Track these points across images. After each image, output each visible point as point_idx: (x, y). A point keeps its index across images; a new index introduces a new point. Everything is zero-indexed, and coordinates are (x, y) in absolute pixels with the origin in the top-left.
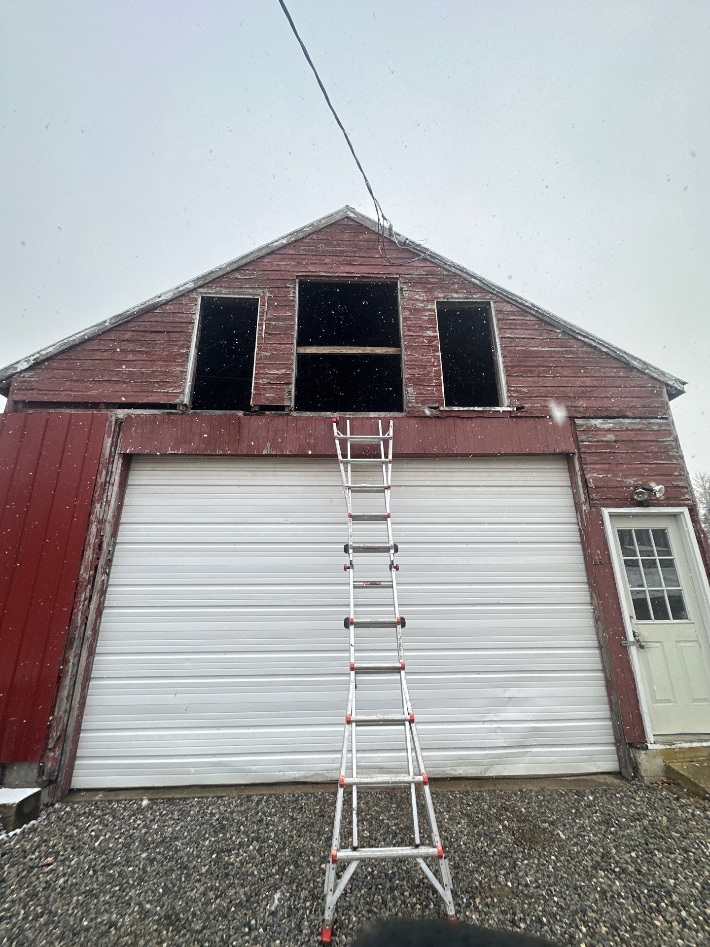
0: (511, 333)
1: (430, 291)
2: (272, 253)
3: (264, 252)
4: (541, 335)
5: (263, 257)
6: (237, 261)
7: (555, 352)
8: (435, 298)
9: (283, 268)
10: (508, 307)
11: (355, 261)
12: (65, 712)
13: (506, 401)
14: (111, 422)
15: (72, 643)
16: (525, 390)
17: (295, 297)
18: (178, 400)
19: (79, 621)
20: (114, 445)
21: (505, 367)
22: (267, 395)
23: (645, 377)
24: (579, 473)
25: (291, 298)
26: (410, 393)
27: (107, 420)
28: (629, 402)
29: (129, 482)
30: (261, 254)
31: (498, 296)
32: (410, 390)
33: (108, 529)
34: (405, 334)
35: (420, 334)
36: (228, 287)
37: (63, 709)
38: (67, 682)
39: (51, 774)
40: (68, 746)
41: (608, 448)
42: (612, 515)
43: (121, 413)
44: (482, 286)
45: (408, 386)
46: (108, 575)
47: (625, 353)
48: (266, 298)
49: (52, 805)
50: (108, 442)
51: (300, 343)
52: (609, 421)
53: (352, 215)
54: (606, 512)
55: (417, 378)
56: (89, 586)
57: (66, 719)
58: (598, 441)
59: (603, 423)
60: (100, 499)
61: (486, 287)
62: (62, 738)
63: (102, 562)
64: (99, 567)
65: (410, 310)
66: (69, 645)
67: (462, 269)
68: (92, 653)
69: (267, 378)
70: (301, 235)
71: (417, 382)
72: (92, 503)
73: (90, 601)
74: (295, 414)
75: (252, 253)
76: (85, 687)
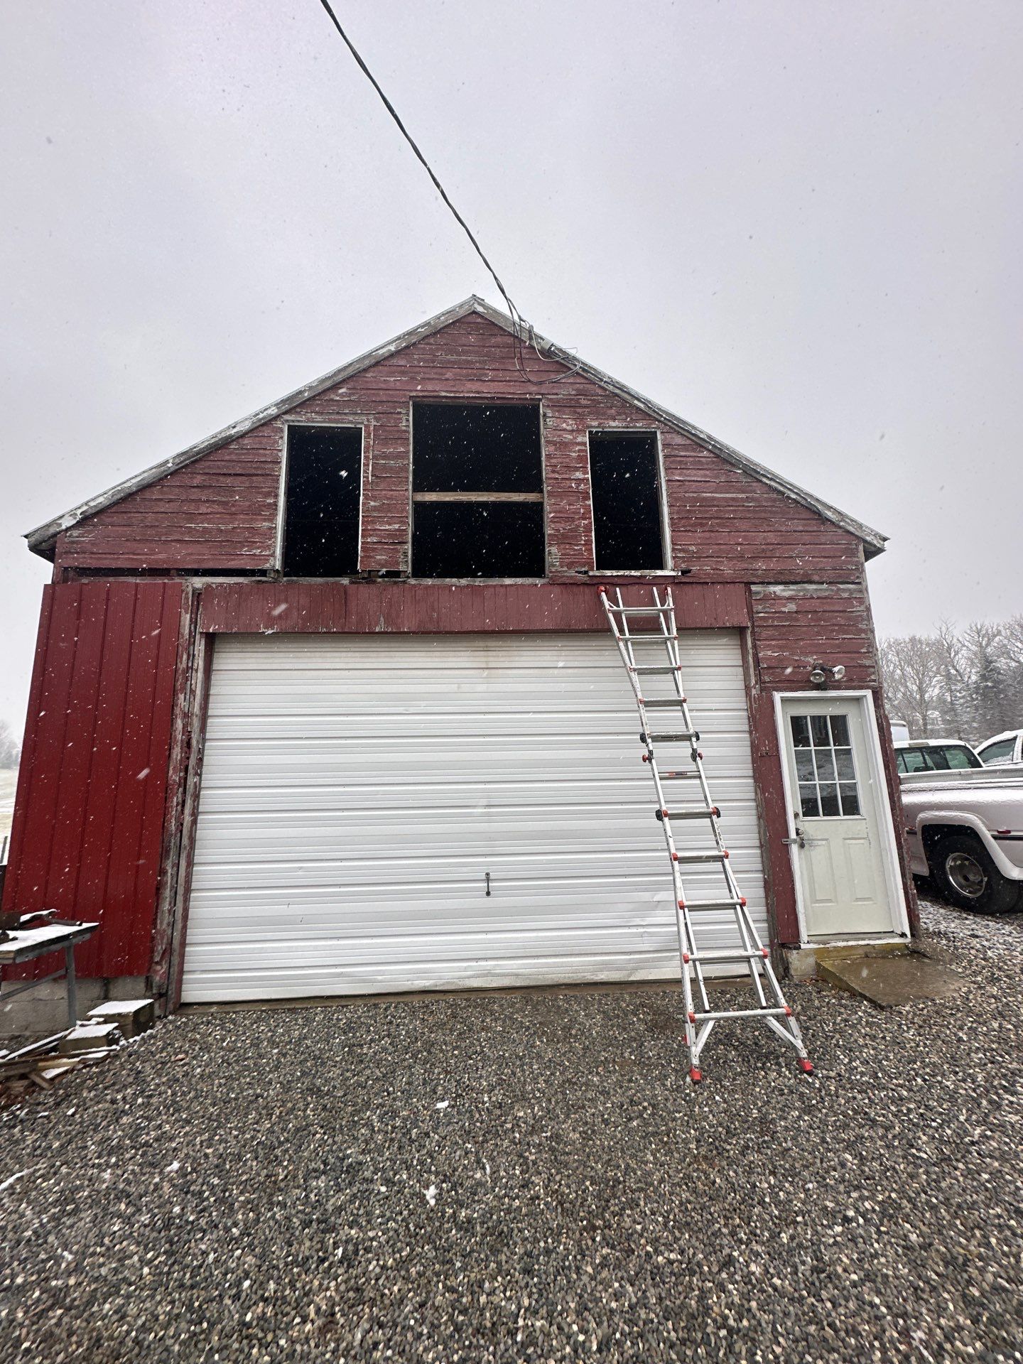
0: (680, 475)
1: (580, 418)
2: (377, 364)
3: (367, 363)
4: (717, 477)
5: (365, 370)
6: (330, 378)
7: (733, 499)
8: (588, 427)
9: (392, 385)
10: (678, 440)
11: (486, 375)
12: (168, 925)
13: (670, 562)
14: (187, 593)
15: (168, 852)
16: (693, 548)
17: (408, 426)
18: (268, 565)
19: (173, 828)
20: (194, 622)
21: (671, 519)
22: (378, 557)
23: (840, 531)
24: (751, 651)
25: (404, 428)
26: (553, 553)
27: (183, 591)
28: (818, 563)
29: (215, 667)
30: (362, 366)
31: (666, 425)
32: (554, 550)
33: (196, 723)
34: (549, 476)
35: (567, 476)
36: (322, 413)
37: (165, 922)
38: (167, 893)
39: (160, 987)
40: (176, 960)
41: (787, 621)
42: (784, 700)
43: (198, 582)
44: (646, 410)
45: (551, 545)
46: (200, 775)
47: (817, 500)
48: (372, 428)
49: (166, 1017)
50: (186, 618)
51: (417, 488)
52: (792, 587)
53: (480, 309)
54: (777, 696)
55: (563, 534)
56: (181, 790)
57: (170, 932)
58: (776, 612)
59: (784, 590)
60: (183, 689)
61: (650, 412)
62: (168, 951)
63: (192, 762)
64: (190, 767)
65: (554, 443)
66: (165, 854)
67: (622, 388)
68: (190, 864)
69: (377, 535)
70: (414, 339)
71: (565, 539)
72: (174, 693)
73: (183, 806)
74: (413, 581)
75: (350, 365)
76: (186, 900)
